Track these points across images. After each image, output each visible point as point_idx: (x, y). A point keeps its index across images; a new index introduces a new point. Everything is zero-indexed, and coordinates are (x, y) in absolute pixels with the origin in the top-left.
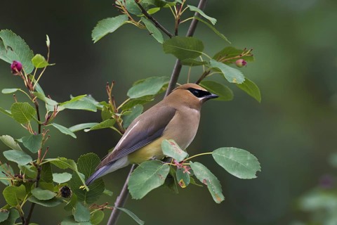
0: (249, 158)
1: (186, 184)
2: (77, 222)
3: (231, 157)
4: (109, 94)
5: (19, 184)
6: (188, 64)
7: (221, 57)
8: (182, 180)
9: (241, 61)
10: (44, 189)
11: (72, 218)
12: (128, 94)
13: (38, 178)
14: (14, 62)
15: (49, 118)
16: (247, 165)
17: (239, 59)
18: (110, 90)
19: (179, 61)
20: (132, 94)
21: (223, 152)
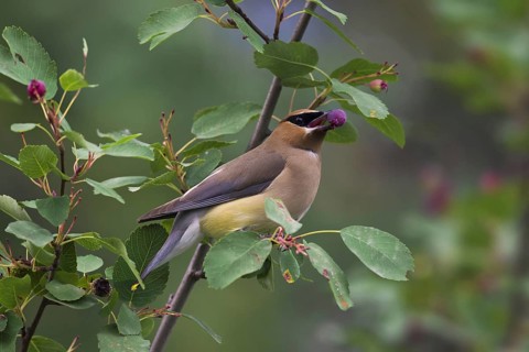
0: (397, 248)
1: (294, 278)
2: (121, 335)
3: (370, 242)
4: (164, 131)
5: (21, 273)
6: (293, 85)
7: (345, 74)
8: (287, 271)
9: (378, 82)
10: (63, 283)
11: (113, 329)
12: (192, 131)
13: (55, 265)
14: (34, 81)
15: (79, 171)
16: (394, 258)
17: (374, 78)
18: (166, 124)
19: (279, 80)
20: (199, 129)
21: (358, 233)
